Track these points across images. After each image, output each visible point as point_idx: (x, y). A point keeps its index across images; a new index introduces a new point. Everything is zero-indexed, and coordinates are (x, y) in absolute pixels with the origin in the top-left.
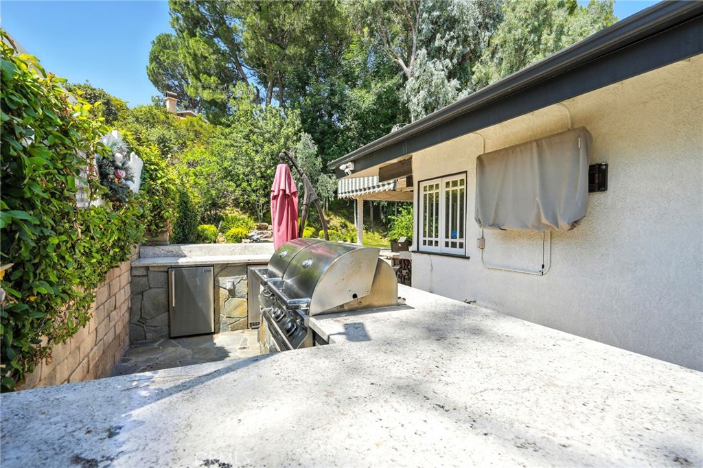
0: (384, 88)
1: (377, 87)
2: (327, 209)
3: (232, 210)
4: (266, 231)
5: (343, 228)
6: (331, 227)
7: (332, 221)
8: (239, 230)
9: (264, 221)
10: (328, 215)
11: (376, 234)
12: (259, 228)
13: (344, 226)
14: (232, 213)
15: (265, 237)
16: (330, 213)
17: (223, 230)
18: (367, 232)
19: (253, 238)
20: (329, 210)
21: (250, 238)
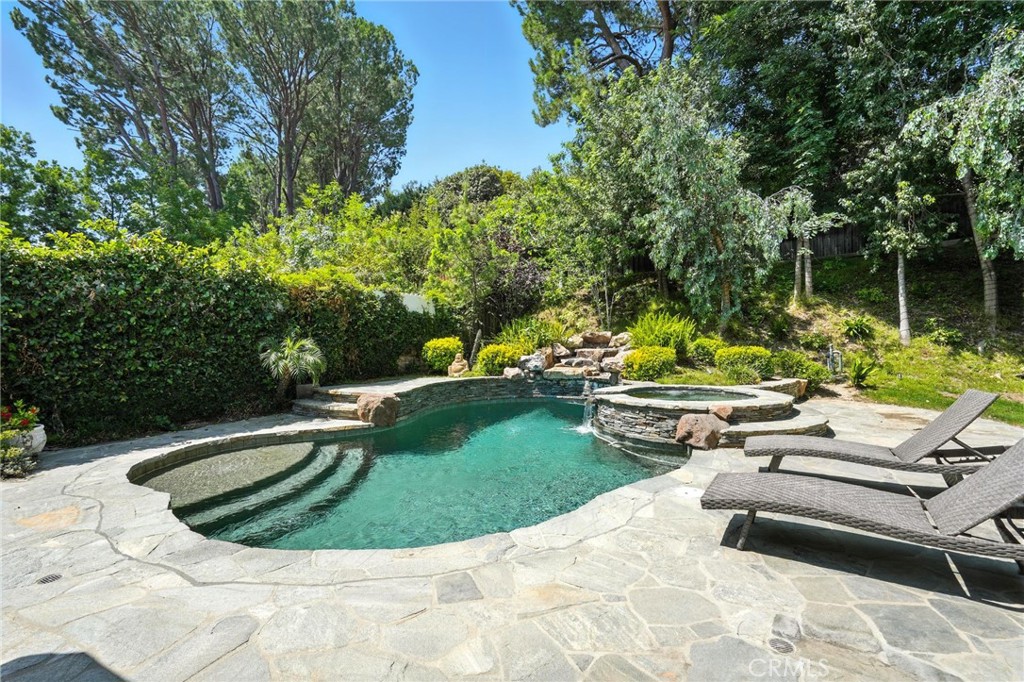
19: (528, 365)
21: (522, 365)
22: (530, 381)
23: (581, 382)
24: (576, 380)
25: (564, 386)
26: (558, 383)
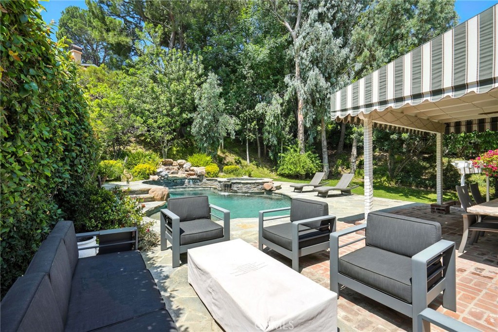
0: (277, 43)
1: (270, 42)
2: (223, 147)
3: (135, 147)
4: (171, 167)
5: (238, 164)
6: (228, 163)
7: (227, 158)
8: (146, 166)
9: (168, 157)
10: (224, 153)
11: (265, 169)
12: (165, 164)
13: (238, 162)
14: (134, 149)
15: (172, 173)
16: (225, 151)
17: (129, 166)
18: (257, 168)
19: (162, 174)
20: (224, 148)
21: (158, 174)
22: (161, 181)
23: (184, 180)
24: (181, 179)
25: (176, 182)
26: (173, 181)
